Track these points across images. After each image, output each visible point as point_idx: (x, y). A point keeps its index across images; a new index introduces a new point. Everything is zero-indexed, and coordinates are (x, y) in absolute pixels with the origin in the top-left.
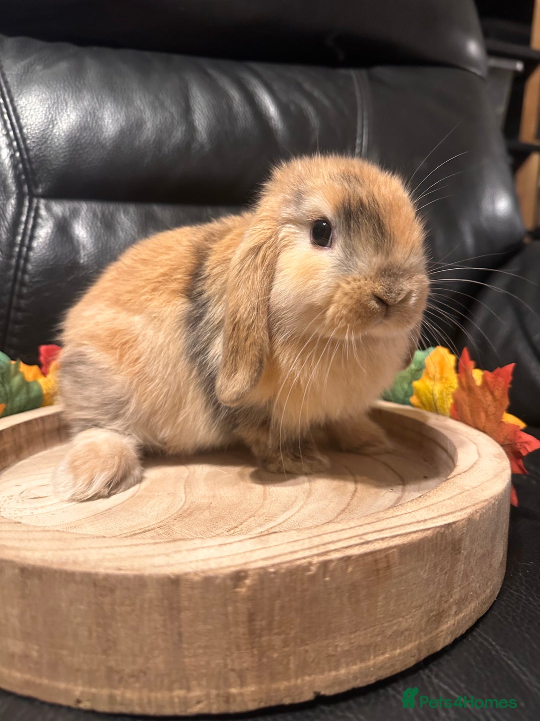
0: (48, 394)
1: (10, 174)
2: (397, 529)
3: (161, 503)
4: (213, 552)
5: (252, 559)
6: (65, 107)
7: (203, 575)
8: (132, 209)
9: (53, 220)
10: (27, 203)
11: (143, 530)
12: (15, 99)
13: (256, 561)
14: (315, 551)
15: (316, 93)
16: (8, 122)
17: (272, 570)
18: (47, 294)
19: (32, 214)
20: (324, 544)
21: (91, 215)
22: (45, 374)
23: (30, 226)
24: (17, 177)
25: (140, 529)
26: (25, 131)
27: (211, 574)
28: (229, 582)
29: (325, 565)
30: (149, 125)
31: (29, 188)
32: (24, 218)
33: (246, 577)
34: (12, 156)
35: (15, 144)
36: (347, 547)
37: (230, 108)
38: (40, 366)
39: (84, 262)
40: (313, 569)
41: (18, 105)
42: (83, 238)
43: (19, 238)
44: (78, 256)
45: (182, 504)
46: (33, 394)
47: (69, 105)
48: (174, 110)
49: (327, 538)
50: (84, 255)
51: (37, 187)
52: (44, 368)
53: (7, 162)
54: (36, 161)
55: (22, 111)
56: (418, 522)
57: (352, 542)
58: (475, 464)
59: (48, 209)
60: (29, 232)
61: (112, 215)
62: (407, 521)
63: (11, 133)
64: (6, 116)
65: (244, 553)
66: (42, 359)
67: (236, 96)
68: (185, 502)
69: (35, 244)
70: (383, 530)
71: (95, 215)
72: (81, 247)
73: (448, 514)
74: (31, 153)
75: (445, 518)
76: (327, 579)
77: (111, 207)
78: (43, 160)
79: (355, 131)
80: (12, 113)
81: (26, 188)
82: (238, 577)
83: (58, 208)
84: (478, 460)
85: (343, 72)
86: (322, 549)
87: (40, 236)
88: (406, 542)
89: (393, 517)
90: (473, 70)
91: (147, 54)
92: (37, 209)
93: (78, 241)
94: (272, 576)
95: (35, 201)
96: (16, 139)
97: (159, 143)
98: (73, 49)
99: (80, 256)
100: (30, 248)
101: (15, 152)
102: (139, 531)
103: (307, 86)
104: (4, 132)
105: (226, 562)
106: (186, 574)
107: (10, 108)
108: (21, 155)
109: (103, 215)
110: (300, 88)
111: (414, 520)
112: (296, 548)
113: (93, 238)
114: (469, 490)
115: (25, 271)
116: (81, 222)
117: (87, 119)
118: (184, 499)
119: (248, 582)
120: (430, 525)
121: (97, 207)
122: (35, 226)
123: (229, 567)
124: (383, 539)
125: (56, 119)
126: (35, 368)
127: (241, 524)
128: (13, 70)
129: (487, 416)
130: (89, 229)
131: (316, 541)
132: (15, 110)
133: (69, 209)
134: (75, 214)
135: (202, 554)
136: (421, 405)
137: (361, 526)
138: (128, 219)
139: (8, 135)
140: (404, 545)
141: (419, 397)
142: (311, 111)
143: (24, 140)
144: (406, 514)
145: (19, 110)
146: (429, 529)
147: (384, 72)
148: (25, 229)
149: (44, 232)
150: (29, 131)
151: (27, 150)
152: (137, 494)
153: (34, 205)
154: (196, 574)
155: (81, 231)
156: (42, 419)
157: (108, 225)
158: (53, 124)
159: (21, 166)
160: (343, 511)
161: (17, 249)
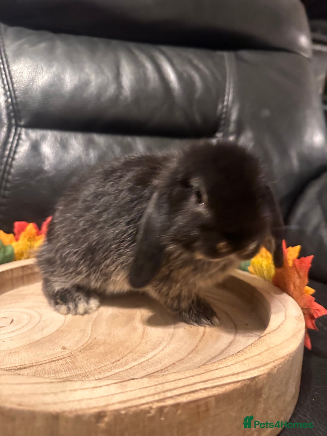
0: (18, 253)
1: (4, 112)
2: (217, 380)
3: (74, 337)
4: (86, 394)
5: (111, 402)
6: (41, 72)
7: (75, 413)
8: (80, 136)
9: (30, 142)
10: (13, 131)
11: (58, 358)
12: (10, 66)
13: (113, 404)
14: (157, 398)
15: (201, 66)
16: (5, 80)
17: (123, 412)
18: (23, 188)
19: (17, 138)
20: (164, 392)
21: (54, 139)
22: (17, 240)
23: (14, 145)
24: (8, 115)
25: (55, 357)
26: (15, 86)
27: (80, 413)
28: (93, 420)
29: (161, 410)
30: (93, 84)
31: (16, 122)
32: (11, 140)
33: (104, 416)
34: (6, 101)
35: (8, 93)
36: (178, 395)
37: (145, 74)
38: (14, 234)
39: (47, 169)
40: (153, 412)
41: (12, 69)
42: (48, 154)
43: (7, 153)
44: (43, 165)
45: (87, 339)
46: (8, 252)
47: (44, 70)
48: (109, 74)
49: (168, 386)
50: (48, 164)
51: (20, 120)
52: (16, 236)
53: (3, 104)
54: (21, 105)
55: (14, 73)
56: (233, 375)
57: (184, 390)
58: (281, 324)
59: (27, 135)
60: (13, 149)
61: (67, 140)
62: (225, 374)
63: (7, 87)
64: (4, 76)
65: (108, 396)
66: (15, 230)
67: (149, 67)
68: (90, 337)
69: (17, 156)
70: (207, 381)
71: (56, 139)
72: (46, 159)
73: (255, 368)
74: (19, 100)
75: (252, 372)
76: (162, 419)
77: (66, 135)
78: (25, 104)
79: (225, 91)
80: (8, 74)
81: (13, 121)
82: (100, 416)
83: (34, 134)
84: (284, 321)
85: (219, 53)
86: (162, 396)
87: (21, 151)
88: (220, 393)
89: (217, 369)
90: (303, 54)
91: (96, 39)
92: (20, 135)
93: (44, 156)
94: (123, 416)
95: (19, 129)
96: (9, 90)
97: (99, 96)
98: (50, 35)
99: (45, 165)
100: (13, 159)
101: (8, 98)
102: (55, 359)
103: (196, 61)
104: (2, 86)
105: (94, 403)
106: (64, 412)
107: (7, 71)
108: (12, 100)
109: (61, 139)
110: (190, 62)
111: (231, 373)
112: (145, 394)
113: (54, 154)
114: (273, 348)
115: (9, 173)
116: (47, 143)
117: (55, 79)
118: (90, 335)
119: (106, 419)
120: (241, 378)
121: (58, 134)
122: (17, 145)
123: (94, 408)
124: (205, 389)
125: (35, 79)
126: (11, 236)
127: (122, 358)
128: (10, 48)
129: (295, 287)
130: (52, 148)
131: (160, 388)
132: (10, 72)
133: (40, 135)
134: (43, 138)
135: (78, 395)
136: (255, 273)
137: (193, 376)
138: (77, 143)
139: (4, 88)
140: (219, 395)
141: (254, 267)
142: (197, 78)
143: (14, 91)
144: (226, 367)
145: (12, 73)
146: (239, 381)
147: (246, 54)
148: (11, 147)
149: (24, 148)
150: (18, 86)
151: (16, 97)
152: (61, 329)
153: (18, 132)
154: (71, 412)
155: (47, 149)
156: (12, 270)
157: (64, 146)
158: (33, 82)
159: (11, 107)
160: (192, 351)
161: (5, 159)
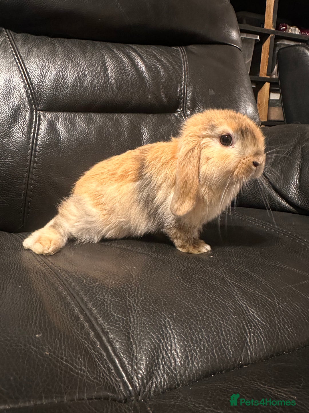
1: (26, 100)
8: (82, 115)
9: (47, 121)
10: (35, 114)
12: (26, 65)
15: (163, 59)
16: (24, 76)
19: (38, 118)
21: (64, 119)
23: (37, 124)
24: (29, 101)
26: (32, 79)
31: (35, 106)
32: (34, 120)
34: (27, 92)
35: (27, 86)
37: (125, 68)
39: (62, 140)
41: (27, 67)
42: (61, 129)
43: (33, 130)
44: (60, 137)
50: (63, 137)
51: (38, 106)
53: (24, 94)
54: (37, 94)
55: (29, 70)
59: (44, 116)
60: (37, 127)
61: (73, 119)
63: (25, 81)
64: (22, 73)
67: (126, 61)
69: (40, 132)
71: (66, 118)
72: (61, 133)
74: (35, 90)
77: (73, 114)
78: (40, 93)
79: (182, 77)
80: (25, 71)
83: (49, 115)
85: (175, 48)
87: (42, 129)
91: (84, 41)
92: (39, 116)
93: (59, 131)
95: (38, 112)
96: (28, 84)
97: (93, 85)
98: (49, 40)
100: (38, 134)
101: (28, 90)
103: (159, 56)
104: (22, 80)
107: (24, 69)
108: (31, 91)
110: (155, 56)
113: (66, 129)
115: (36, 145)
116: (59, 122)
121: (66, 115)
122: (39, 125)
125: (45, 74)
128: (23, 50)
130: (63, 125)
132: (26, 70)
133: (54, 116)
134: (57, 118)
142: (160, 67)
143: (32, 84)
148: (35, 125)
149: (44, 126)
151: (33, 89)
153: (38, 114)
155: (60, 126)
157: (72, 123)
158: (44, 76)
159: (31, 96)
161: (32, 135)
